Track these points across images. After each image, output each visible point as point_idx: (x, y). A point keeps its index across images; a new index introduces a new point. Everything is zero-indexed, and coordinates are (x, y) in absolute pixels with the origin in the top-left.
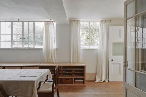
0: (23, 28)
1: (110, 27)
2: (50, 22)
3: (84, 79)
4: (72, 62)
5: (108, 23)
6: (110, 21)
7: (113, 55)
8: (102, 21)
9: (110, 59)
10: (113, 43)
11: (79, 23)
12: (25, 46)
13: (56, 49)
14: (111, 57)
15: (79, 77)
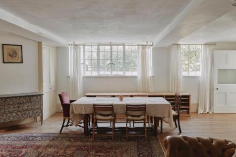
0: (111, 52)
1: (215, 51)
2: (146, 45)
3: (188, 109)
4: (171, 91)
5: (212, 47)
6: (215, 44)
7: (219, 83)
8: (206, 44)
9: (215, 87)
10: (219, 70)
11: (180, 47)
12: (115, 73)
13: (153, 77)
14: (216, 85)
15: (183, 107)
